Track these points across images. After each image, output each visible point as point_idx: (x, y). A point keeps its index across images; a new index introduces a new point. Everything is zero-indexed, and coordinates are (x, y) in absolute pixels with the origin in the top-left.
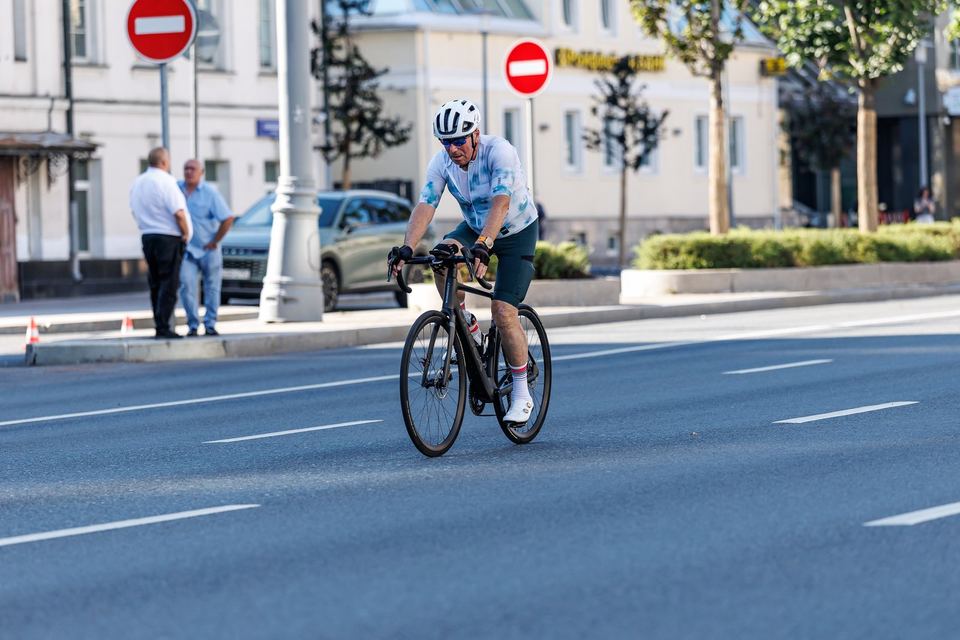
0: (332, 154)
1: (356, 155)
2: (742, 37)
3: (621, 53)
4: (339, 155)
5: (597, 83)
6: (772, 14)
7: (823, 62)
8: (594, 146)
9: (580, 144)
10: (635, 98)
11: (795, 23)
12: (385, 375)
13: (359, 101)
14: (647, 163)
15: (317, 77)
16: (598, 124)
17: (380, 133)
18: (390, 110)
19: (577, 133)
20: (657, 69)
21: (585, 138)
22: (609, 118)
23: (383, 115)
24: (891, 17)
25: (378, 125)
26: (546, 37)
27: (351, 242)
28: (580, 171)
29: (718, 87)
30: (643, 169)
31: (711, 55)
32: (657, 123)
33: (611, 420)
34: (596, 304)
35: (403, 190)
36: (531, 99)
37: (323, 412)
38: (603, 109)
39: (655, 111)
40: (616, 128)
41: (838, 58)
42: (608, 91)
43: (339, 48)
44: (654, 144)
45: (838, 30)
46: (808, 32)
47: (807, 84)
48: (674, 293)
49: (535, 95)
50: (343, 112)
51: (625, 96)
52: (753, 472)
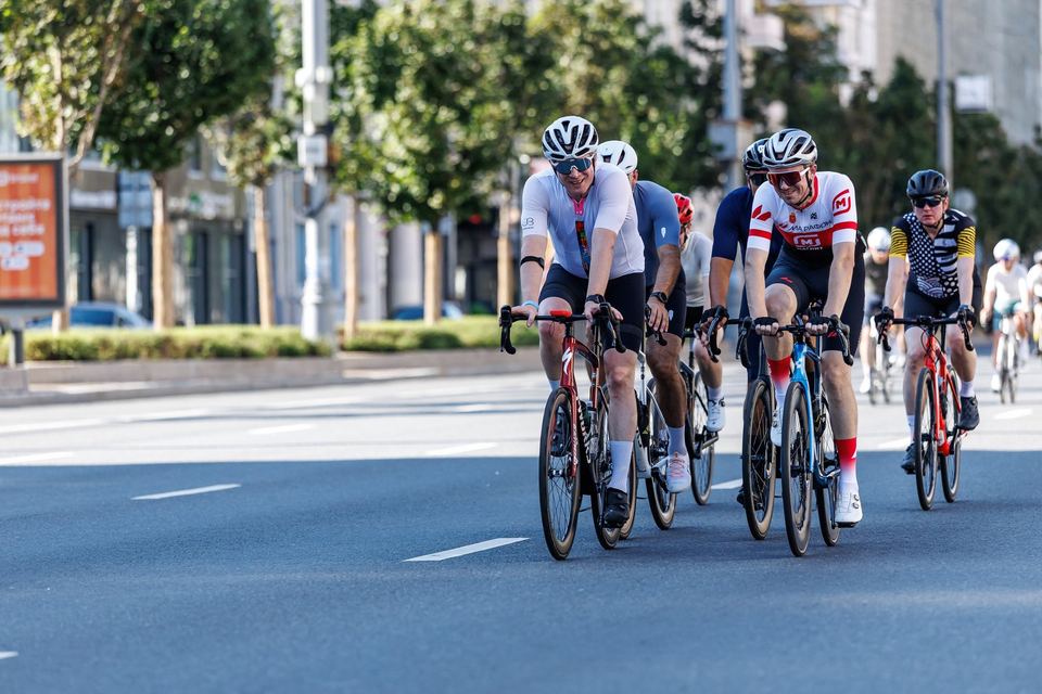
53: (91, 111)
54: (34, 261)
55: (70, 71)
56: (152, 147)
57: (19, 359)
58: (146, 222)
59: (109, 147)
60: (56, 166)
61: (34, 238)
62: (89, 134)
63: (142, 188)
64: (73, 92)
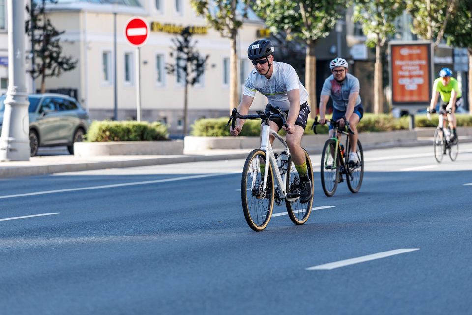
0: (36, 75)
1: (48, 75)
2: (247, 17)
3: (185, 25)
4: (39, 75)
5: (172, 40)
6: (263, 6)
7: (289, 31)
8: (171, 73)
9: (164, 72)
10: (192, 48)
11: (274, 11)
12: (61, 189)
13: (50, 47)
14: (198, 82)
15: (29, 35)
16: (173, 61)
17: (61, 64)
18: (66, 52)
19: (163, 66)
20: (204, 33)
21: (166, 68)
22: (179, 58)
23: (62, 55)
24: (324, 8)
25: (60, 60)
26: (148, 16)
27: (45, 120)
28: (164, 85)
29: (235, 43)
30: (196, 85)
31: (231, 26)
32: (204, 61)
33: (178, 214)
34: (171, 154)
35: (72, 94)
36: (139, 48)
37: (30, 208)
38: (175, 54)
39: (202, 55)
40: (183, 63)
41: (296, 29)
42: (178, 44)
43: (40, 20)
44: (202, 72)
45: (297, 15)
46: (280, 16)
47: (280, 42)
48: (212, 148)
49: (141, 46)
50: (41, 53)
51: (187, 47)
52: (250, 241)
53: (442, 24)
54: (420, 86)
55: (433, 6)
56: (468, 38)
57: (413, 127)
58: (465, 69)
59: (450, 38)
60: (428, 46)
61: (419, 76)
62: (442, 33)
63: (463, 55)
64: (435, 15)
